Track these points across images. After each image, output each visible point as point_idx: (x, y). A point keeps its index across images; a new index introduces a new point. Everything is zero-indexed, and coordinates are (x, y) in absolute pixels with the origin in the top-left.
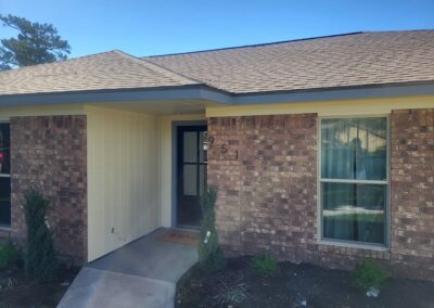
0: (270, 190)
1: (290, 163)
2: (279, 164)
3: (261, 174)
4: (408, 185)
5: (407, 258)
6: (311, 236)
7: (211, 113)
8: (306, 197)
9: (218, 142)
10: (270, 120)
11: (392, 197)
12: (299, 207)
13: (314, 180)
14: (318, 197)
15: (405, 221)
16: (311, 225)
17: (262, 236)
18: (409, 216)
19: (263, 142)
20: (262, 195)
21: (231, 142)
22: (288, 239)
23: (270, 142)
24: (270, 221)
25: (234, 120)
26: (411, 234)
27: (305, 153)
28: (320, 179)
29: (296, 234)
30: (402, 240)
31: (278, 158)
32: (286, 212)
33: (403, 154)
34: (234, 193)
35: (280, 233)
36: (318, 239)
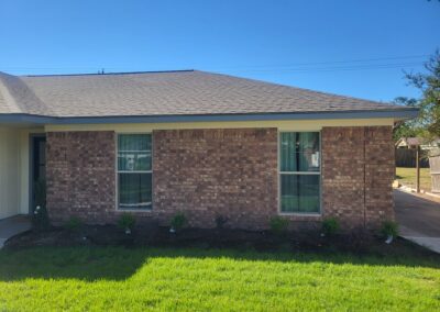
0: (87, 179)
1: (100, 162)
2: (92, 162)
3: (82, 169)
4: (161, 173)
5: (161, 214)
6: (111, 207)
7: (48, 129)
8: (108, 183)
9: (53, 149)
10: (86, 135)
11: (154, 180)
12: (104, 189)
13: (113, 172)
14: (116, 183)
15: (160, 193)
16: (111, 200)
17: (83, 210)
18: (162, 190)
19: (83, 148)
20: (82, 183)
21: (62, 149)
22: (98, 210)
23: (87, 148)
24: (87, 200)
25: (64, 134)
26: (162, 201)
27: (108, 155)
28: (117, 172)
29: (103, 207)
30: (159, 204)
31: (92, 159)
32: (96, 193)
33: (158, 155)
34: (64, 182)
35: (93, 206)
36: (116, 210)
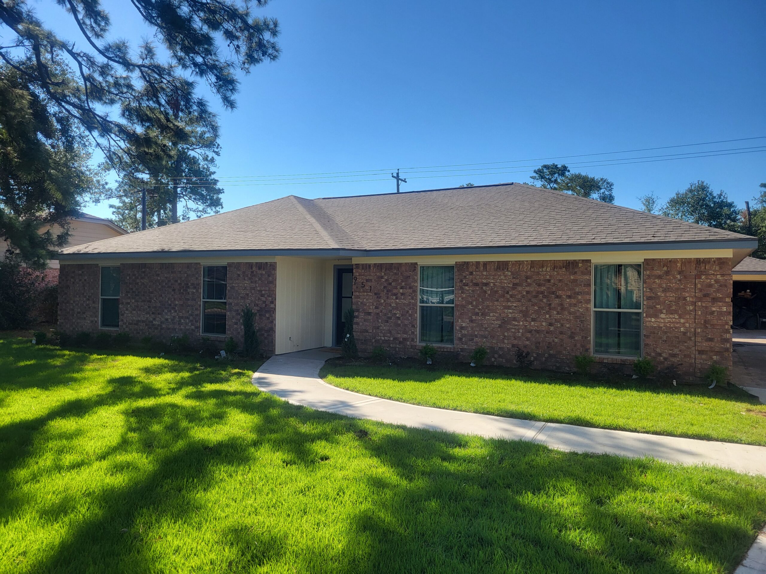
0: (390, 311)
1: (402, 294)
2: (395, 294)
3: (385, 301)
4: (463, 306)
5: (463, 350)
6: (413, 340)
7: (355, 261)
8: (410, 315)
9: (359, 280)
10: (390, 266)
11: (457, 313)
12: (406, 322)
13: (415, 304)
14: (418, 315)
15: (462, 328)
16: (413, 333)
17: (385, 341)
18: (464, 325)
19: (386, 280)
20: (385, 315)
21: (367, 280)
22: (400, 342)
23: (390, 281)
24: (390, 332)
25: (370, 265)
26: (464, 336)
27: (410, 288)
28: (419, 304)
29: (405, 339)
30: (460, 339)
31: (395, 291)
32: (399, 325)
33: (461, 288)
34: (369, 314)
35: (395, 339)
36: (418, 343)
